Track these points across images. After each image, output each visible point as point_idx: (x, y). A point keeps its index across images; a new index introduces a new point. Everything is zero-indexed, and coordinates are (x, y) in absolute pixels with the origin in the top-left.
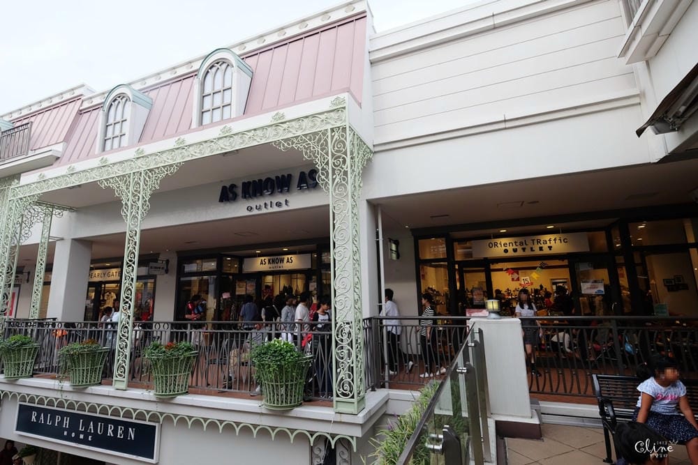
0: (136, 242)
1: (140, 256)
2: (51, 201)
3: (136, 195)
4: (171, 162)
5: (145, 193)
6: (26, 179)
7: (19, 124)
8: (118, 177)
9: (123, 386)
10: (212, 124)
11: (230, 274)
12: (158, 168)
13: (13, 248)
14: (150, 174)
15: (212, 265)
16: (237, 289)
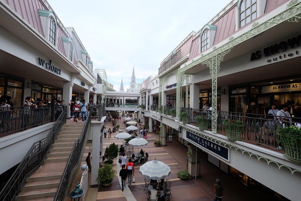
0: (216, 82)
1: (217, 87)
2: (188, 72)
3: (214, 65)
4: (228, 48)
5: (218, 63)
6: (182, 67)
7: (178, 51)
8: (207, 60)
9: (216, 132)
10: (246, 25)
11: (255, 94)
12: (222, 52)
13: (181, 87)
14: (219, 56)
15: (244, 91)
16: (259, 101)
